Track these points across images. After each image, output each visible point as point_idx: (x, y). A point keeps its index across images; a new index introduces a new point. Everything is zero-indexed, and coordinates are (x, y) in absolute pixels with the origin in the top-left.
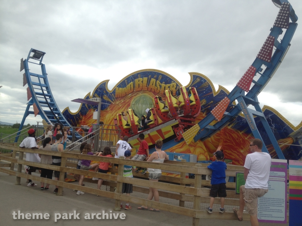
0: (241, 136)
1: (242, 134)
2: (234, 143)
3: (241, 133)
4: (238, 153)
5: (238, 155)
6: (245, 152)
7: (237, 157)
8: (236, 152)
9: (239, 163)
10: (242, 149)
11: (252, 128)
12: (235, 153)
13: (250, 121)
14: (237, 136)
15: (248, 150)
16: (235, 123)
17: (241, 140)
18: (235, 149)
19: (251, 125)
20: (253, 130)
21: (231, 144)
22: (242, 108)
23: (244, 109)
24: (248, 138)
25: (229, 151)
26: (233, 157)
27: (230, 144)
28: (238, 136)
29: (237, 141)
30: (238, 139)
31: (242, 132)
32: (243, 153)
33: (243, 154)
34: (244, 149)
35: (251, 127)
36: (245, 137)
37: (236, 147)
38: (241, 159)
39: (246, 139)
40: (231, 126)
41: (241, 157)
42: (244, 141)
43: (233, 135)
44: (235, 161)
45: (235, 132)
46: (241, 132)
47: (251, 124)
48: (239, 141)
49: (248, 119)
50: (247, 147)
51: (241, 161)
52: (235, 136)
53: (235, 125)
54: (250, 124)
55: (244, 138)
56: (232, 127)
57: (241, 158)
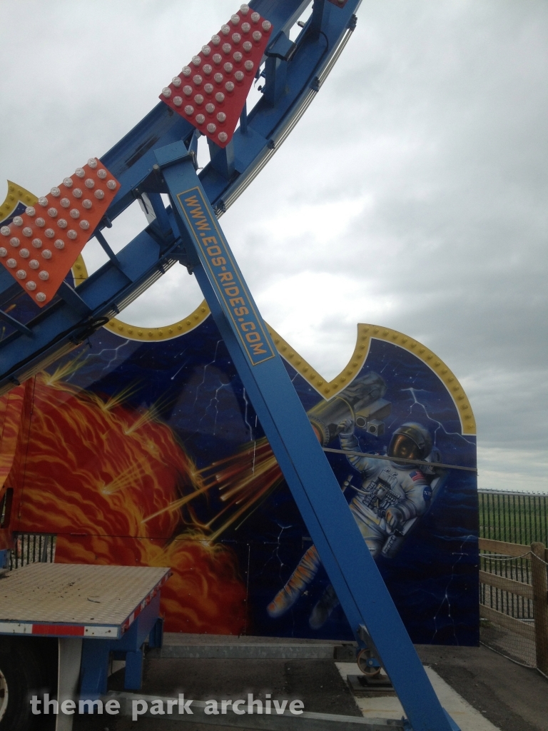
0: (108, 420)
1: (112, 410)
2: (71, 455)
3: (105, 408)
4: (86, 502)
5: (86, 509)
6: (120, 492)
7: (84, 519)
8: (77, 496)
9: (89, 547)
10: (108, 479)
11: (251, 350)
12: (71, 500)
13: (238, 306)
14: (84, 422)
15: (134, 485)
16: (80, 360)
17: (103, 437)
18: (74, 484)
19: (244, 334)
20: (256, 358)
21: (58, 460)
22: (196, 227)
23: (208, 234)
24: (138, 431)
25: (47, 494)
26: (62, 522)
27: (50, 459)
28: (90, 419)
29: (86, 443)
30: (89, 436)
31: (112, 402)
32: (109, 501)
33: (112, 505)
34: (115, 479)
35: (248, 344)
36: (124, 425)
37: (79, 472)
38: (100, 529)
39: (129, 432)
40: (58, 374)
41: (100, 517)
42: (118, 441)
43: (66, 415)
44: (71, 541)
45: (80, 402)
46: (105, 401)
47: (248, 327)
48: (95, 441)
49: (228, 298)
50: (130, 472)
51: (99, 535)
52: (77, 419)
53: (80, 369)
54: (239, 324)
55: (120, 428)
56: (63, 379)
57: (98, 523)
